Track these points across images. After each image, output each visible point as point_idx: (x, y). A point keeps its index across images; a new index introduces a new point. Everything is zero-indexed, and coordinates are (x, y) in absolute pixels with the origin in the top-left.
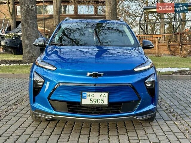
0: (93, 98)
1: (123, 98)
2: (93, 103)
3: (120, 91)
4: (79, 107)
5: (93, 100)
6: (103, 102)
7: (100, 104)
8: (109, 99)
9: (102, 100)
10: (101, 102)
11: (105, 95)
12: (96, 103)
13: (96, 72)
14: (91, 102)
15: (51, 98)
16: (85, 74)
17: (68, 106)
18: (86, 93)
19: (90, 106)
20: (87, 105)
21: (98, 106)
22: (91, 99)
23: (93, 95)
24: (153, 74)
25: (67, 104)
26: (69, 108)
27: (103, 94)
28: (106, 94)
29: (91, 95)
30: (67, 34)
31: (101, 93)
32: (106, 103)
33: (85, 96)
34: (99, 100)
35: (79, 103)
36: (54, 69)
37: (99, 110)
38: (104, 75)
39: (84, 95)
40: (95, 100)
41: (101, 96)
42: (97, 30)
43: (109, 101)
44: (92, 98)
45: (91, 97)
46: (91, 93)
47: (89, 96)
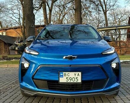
0: (69, 77)
2: (69, 82)
4: (57, 85)
6: (77, 80)
7: (75, 82)
8: (82, 78)
9: (76, 79)
10: (76, 80)
11: (78, 74)
12: (72, 81)
13: (71, 55)
14: (67, 80)
15: (35, 77)
16: (62, 57)
17: (48, 84)
18: (63, 73)
19: (66, 84)
21: (73, 84)
22: (67, 78)
23: (69, 75)
24: (116, 58)
25: (48, 82)
26: (49, 86)
27: (77, 73)
28: (80, 73)
29: (67, 75)
30: (51, 35)
31: (75, 73)
32: (80, 81)
33: (62, 75)
34: (74, 79)
35: (57, 82)
36: (37, 54)
37: (74, 87)
38: (77, 58)
40: (70, 79)
41: (75, 75)
42: (71, 32)
43: (82, 79)
45: (67, 76)
46: (67, 73)
47: (65, 75)
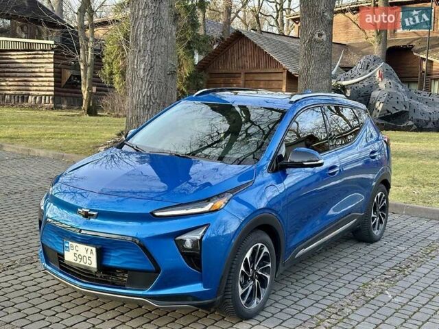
0: (78, 253)
1: (126, 262)
2: (78, 262)
3: (120, 248)
5: (77, 256)
6: (90, 262)
7: (87, 265)
9: (89, 259)
10: (88, 261)
11: (92, 250)
12: (82, 263)
13: (87, 209)
14: (76, 258)
17: (59, 258)
18: (69, 243)
19: (73, 265)
20: (70, 262)
21: (85, 268)
22: (75, 254)
23: (77, 248)
25: (58, 254)
26: (60, 263)
27: (90, 248)
29: (74, 248)
31: (87, 247)
32: (94, 265)
33: (67, 247)
34: (85, 258)
39: (67, 245)
40: (80, 257)
41: (87, 251)
44: (76, 252)
46: (75, 244)
47: (72, 248)
